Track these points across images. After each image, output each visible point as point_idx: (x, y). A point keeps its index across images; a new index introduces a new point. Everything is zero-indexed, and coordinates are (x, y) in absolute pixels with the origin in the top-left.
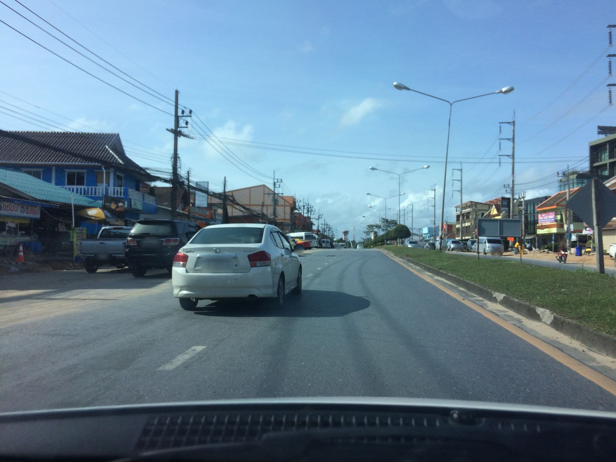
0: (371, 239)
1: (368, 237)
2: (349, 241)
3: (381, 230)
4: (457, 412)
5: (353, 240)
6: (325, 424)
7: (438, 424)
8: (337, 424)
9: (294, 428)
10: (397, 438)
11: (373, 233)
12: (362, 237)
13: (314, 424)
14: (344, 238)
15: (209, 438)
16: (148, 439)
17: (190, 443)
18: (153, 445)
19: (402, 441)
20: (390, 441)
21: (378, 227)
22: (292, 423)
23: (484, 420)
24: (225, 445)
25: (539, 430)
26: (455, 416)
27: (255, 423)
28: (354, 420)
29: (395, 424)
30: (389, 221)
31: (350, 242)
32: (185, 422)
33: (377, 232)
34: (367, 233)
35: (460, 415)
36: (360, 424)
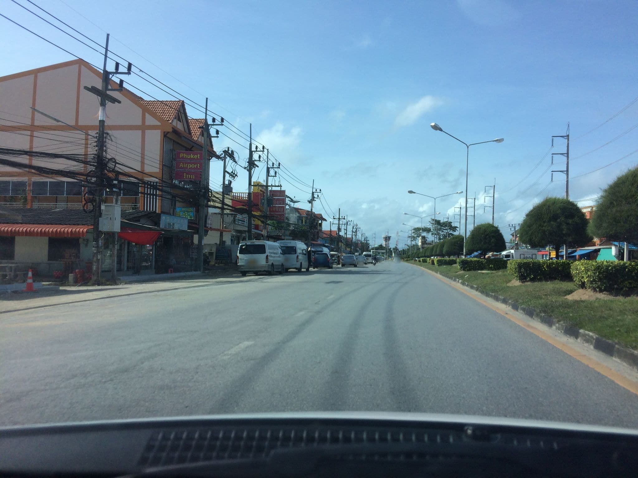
0: (418, 246)
1: (413, 243)
2: (391, 248)
3: (430, 234)
4: (471, 428)
5: (394, 247)
6: (335, 440)
7: (451, 440)
8: (347, 440)
9: (303, 444)
10: (409, 455)
11: (420, 238)
12: (406, 244)
13: (323, 439)
14: (385, 245)
15: (214, 454)
16: (151, 455)
17: (195, 459)
18: (156, 462)
19: (415, 458)
20: (402, 458)
21: (428, 230)
22: (301, 439)
23: (499, 436)
24: (230, 461)
25: (555, 446)
26: (469, 432)
27: (262, 438)
28: (365, 436)
29: (407, 439)
30: (441, 223)
31: (392, 250)
32: (190, 438)
33: (426, 237)
34: (414, 238)
35: (474, 431)
36: (371, 440)
